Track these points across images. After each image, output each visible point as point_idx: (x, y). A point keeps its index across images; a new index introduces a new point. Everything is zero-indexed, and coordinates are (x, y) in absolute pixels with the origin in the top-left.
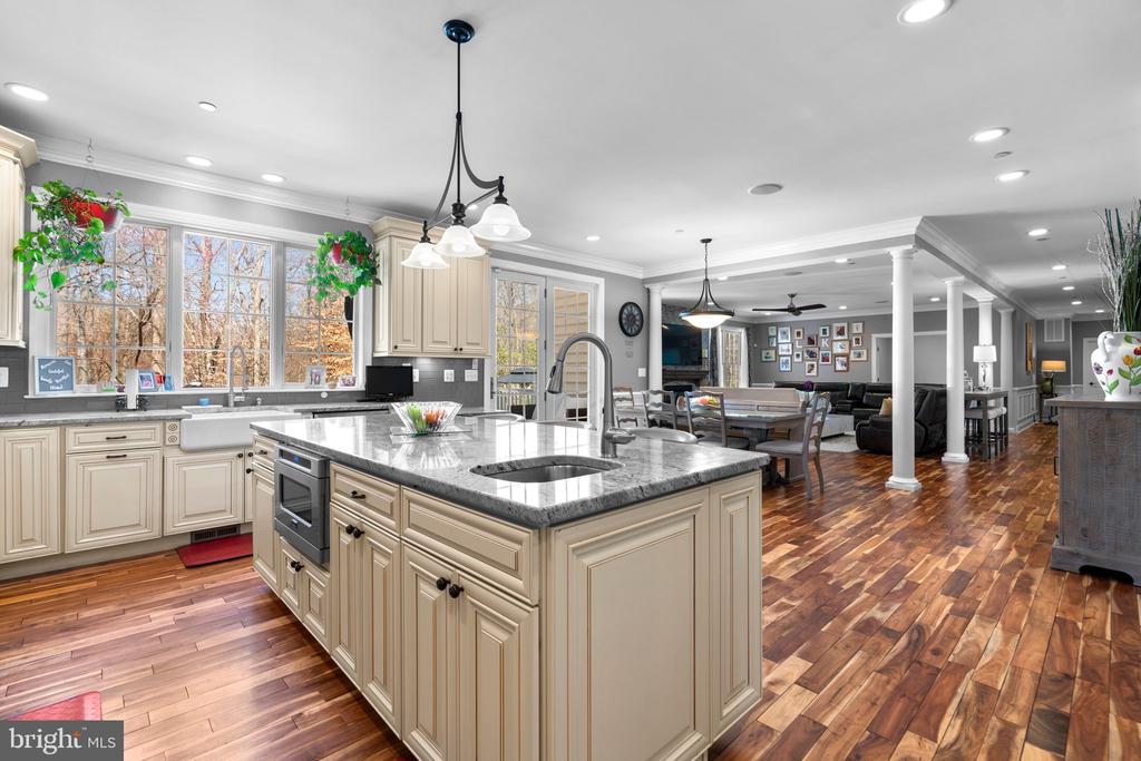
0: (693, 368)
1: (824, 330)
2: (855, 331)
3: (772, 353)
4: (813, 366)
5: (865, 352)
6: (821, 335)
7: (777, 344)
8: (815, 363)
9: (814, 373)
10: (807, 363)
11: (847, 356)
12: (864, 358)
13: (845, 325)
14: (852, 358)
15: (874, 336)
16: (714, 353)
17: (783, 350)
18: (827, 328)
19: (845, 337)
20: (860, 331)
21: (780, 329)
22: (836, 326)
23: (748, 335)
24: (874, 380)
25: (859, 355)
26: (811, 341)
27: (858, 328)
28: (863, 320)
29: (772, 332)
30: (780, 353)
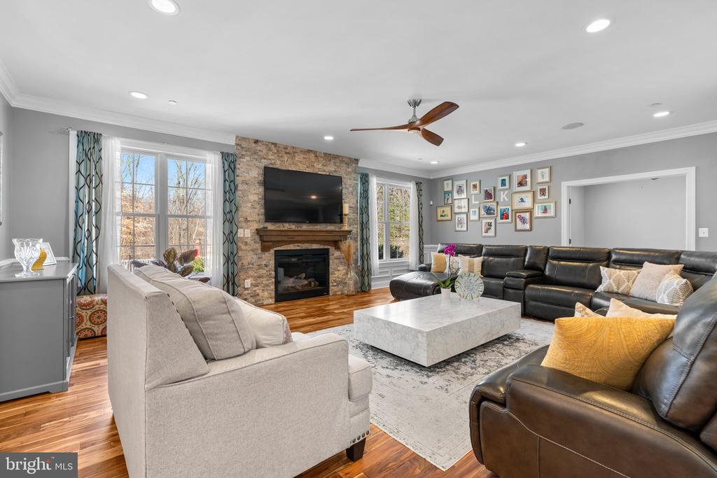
0: (330, 227)
1: (504, 180)
2: (540, 180)
3: (447, 210)
4: (490, 224)
5: (553, 205)
6: (500, 187)
7: (453, 200)
8: (493, 221)
9: (491, 233)
10: (484, 221)
11: (531, 211)
12: (551, 213)
13: (528, 172)
14: (538, 213)
15: (565, 185)
16: (364, 210)
17: (459, 207)
18: (507, 178)
19: (528, 188)
20: (547, 179)
21: (457, 183)
22: (517, 175)
23: (419, 190)
24: (564, 243)
25: (545, 210)
26: (488, 195)
27: (543, 176)
28: (550, 165)
29: (447, 186)
30: (457, 210)
